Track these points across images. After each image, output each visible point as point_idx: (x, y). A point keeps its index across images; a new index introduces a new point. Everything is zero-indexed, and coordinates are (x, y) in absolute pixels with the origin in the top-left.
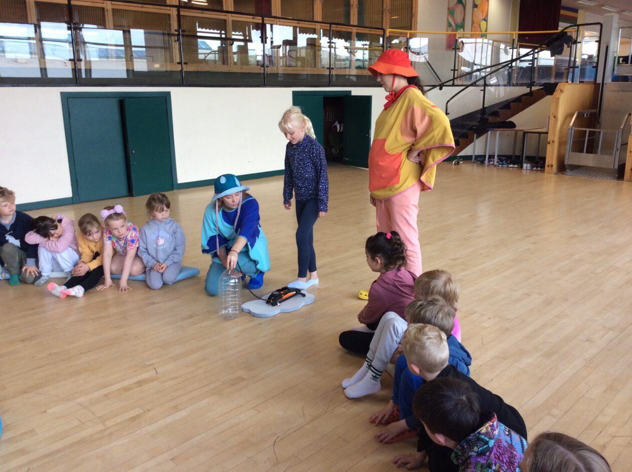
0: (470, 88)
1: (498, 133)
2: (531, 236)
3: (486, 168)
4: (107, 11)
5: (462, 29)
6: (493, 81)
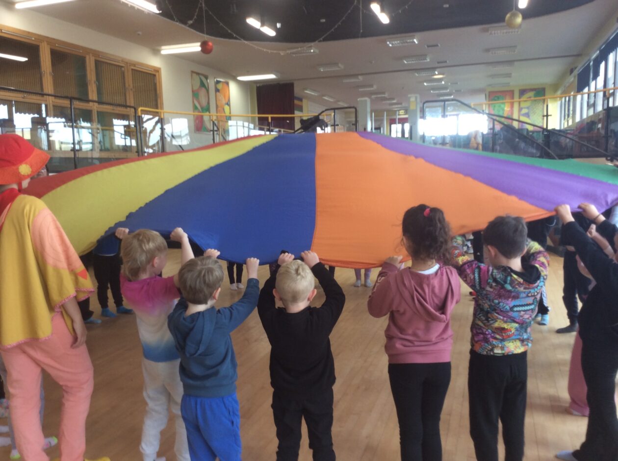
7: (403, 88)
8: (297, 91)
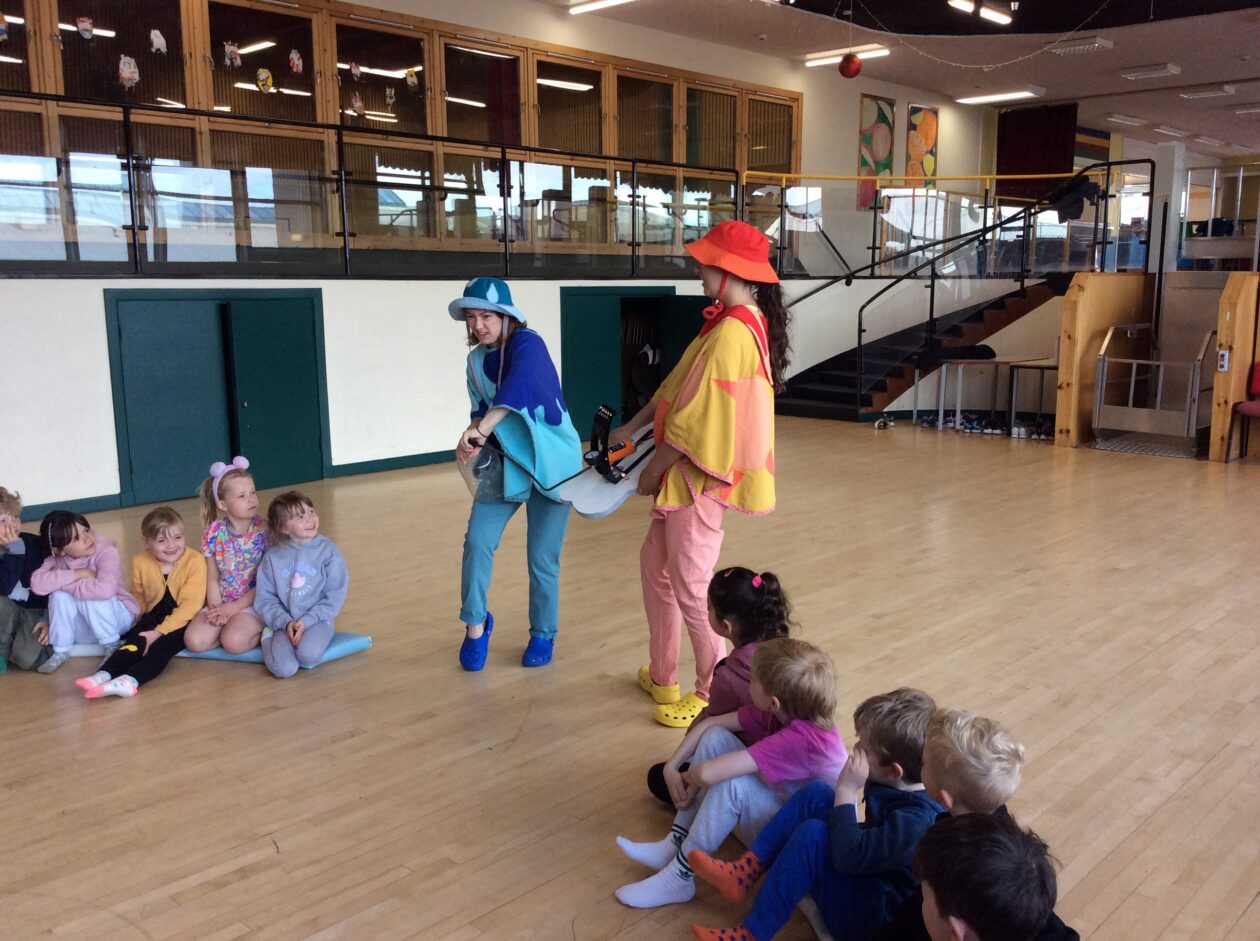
0: (905, 283)
1: (961, 368)
2: (1028, 570)
3: (940, 435)
4: (201, 133)
5: (887, 171)
6: (949, 268)
8: (1084, 116)
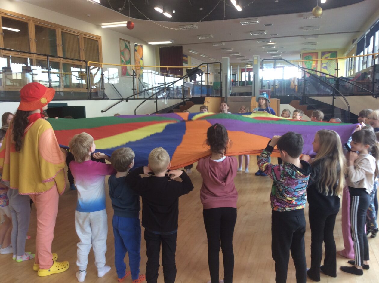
0: (148, 101)
5: (129, 64)
7: (250, 50)
8: (184, 51)
